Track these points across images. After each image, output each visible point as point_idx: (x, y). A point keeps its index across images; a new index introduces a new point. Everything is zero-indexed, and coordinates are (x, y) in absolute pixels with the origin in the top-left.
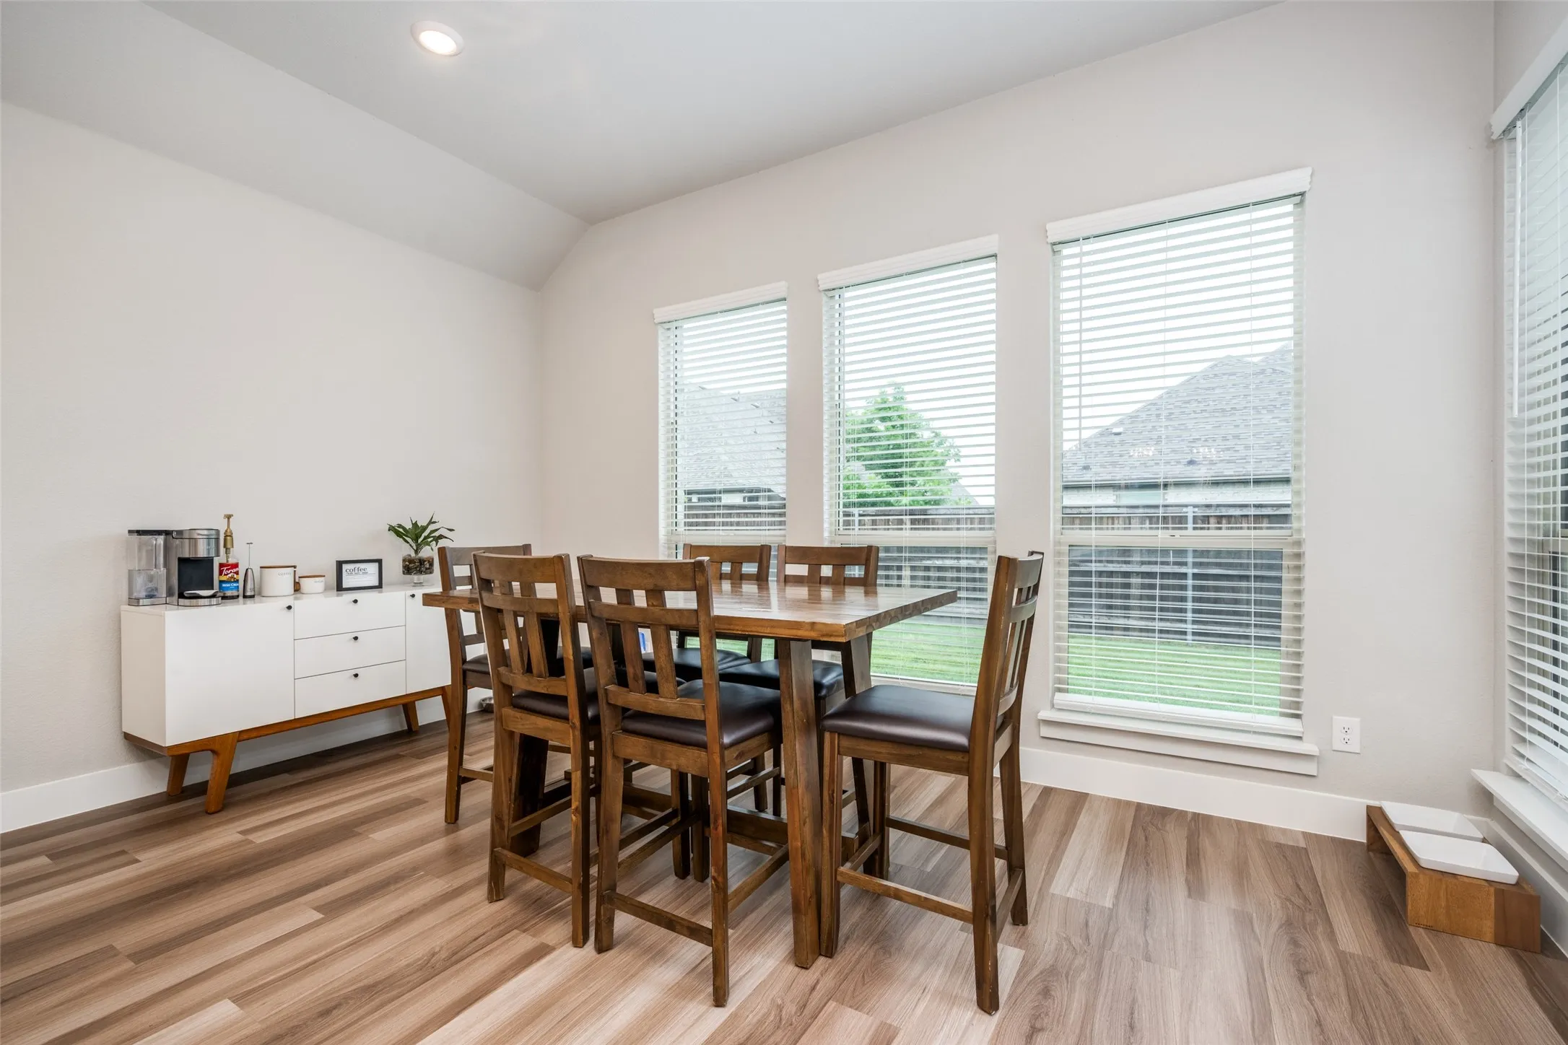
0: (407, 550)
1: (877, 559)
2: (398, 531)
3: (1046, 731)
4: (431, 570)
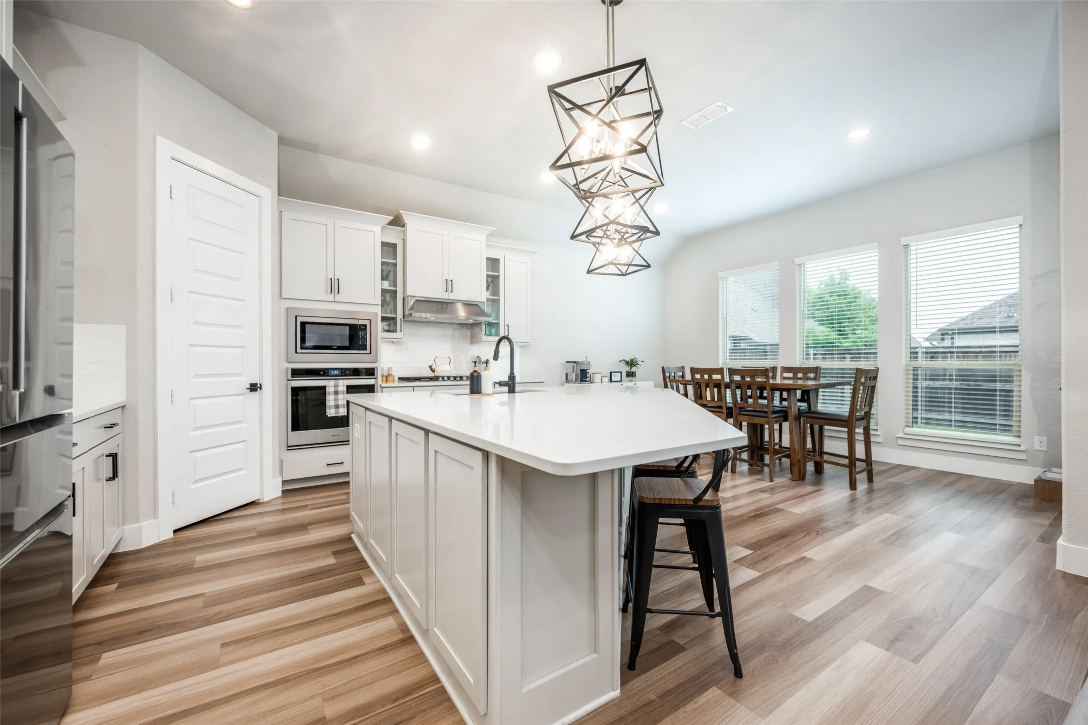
0: (627, 369)
1: (820, 373)
2: (627, 363)
3: (900, 442)
4: (635, 376)
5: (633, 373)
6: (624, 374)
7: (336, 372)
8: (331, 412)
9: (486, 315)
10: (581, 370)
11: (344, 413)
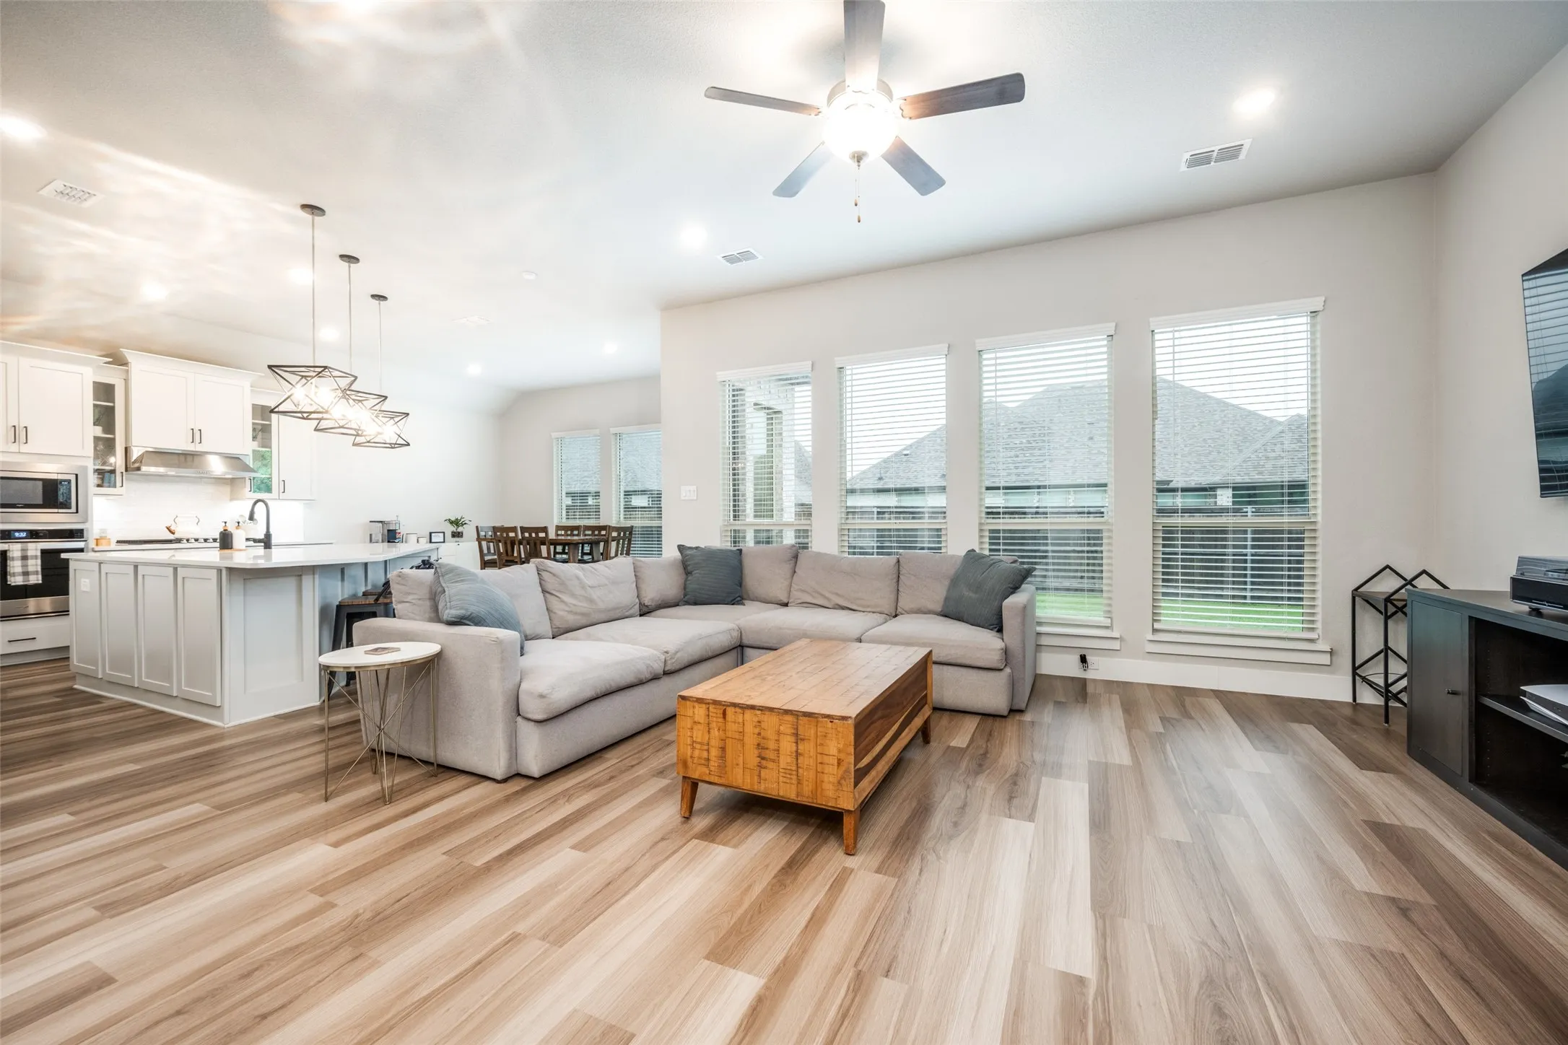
0: (453, 529)
2: (452, 522)
4: (462, 536)
5: (459, 533)
6: (448, 535)
7: (24, 535)
8: (15, 580)
9: (252, 470)
10: (388, 531)
11: (38, 580)
